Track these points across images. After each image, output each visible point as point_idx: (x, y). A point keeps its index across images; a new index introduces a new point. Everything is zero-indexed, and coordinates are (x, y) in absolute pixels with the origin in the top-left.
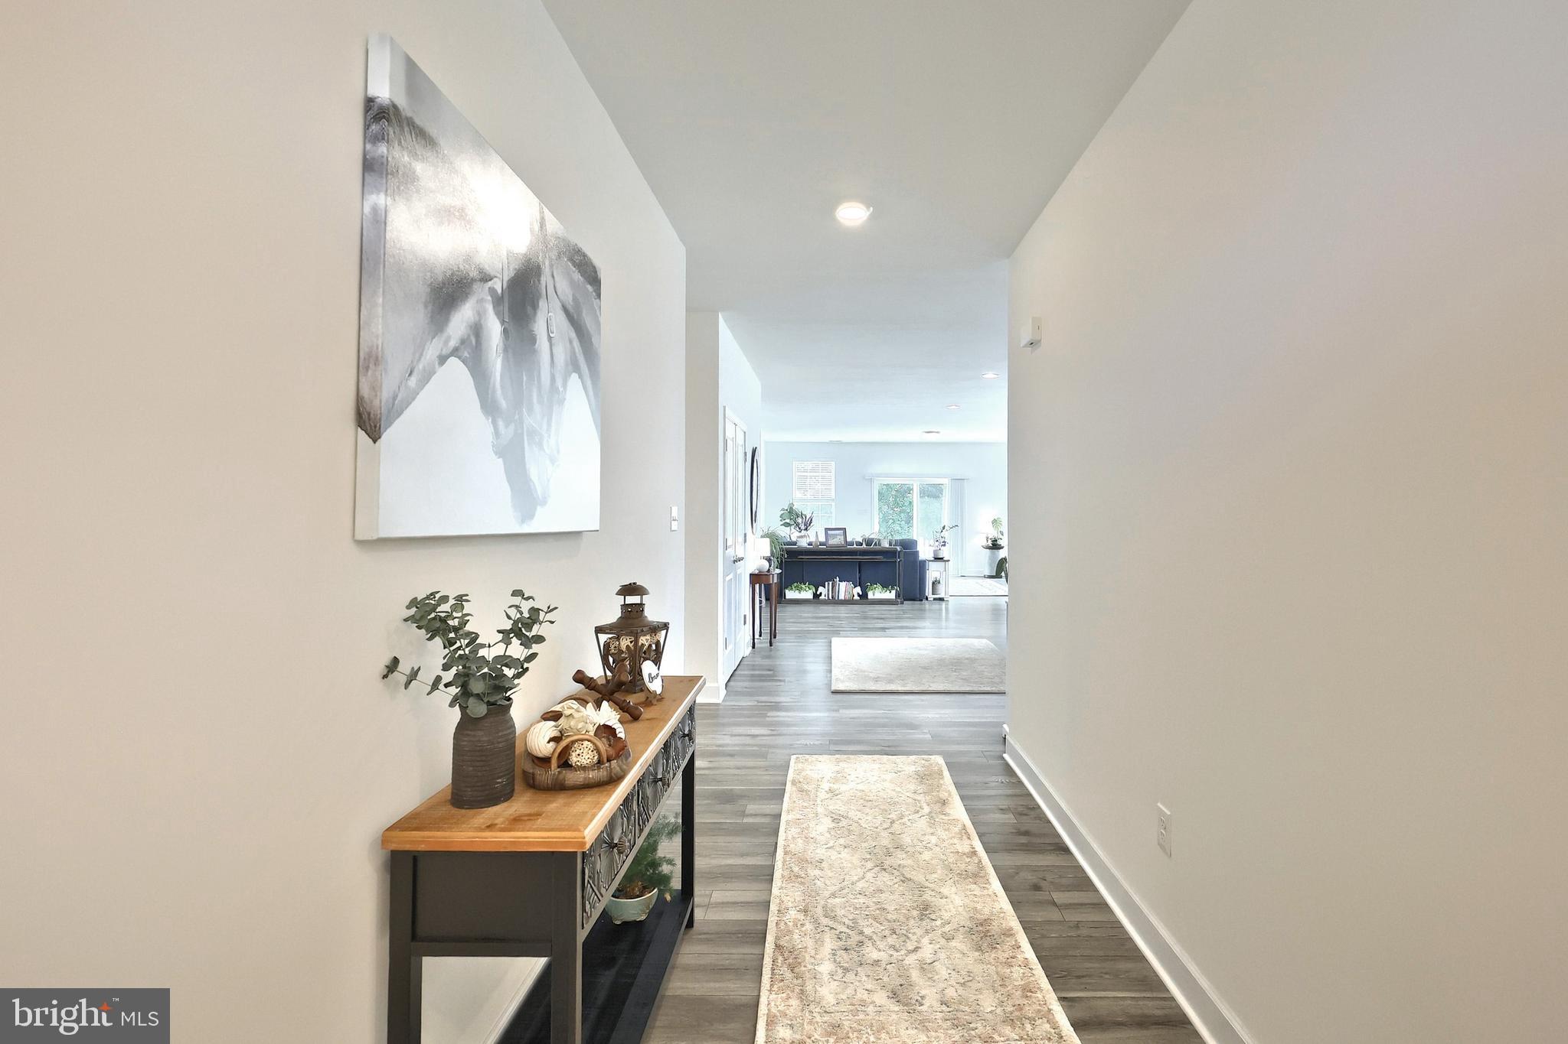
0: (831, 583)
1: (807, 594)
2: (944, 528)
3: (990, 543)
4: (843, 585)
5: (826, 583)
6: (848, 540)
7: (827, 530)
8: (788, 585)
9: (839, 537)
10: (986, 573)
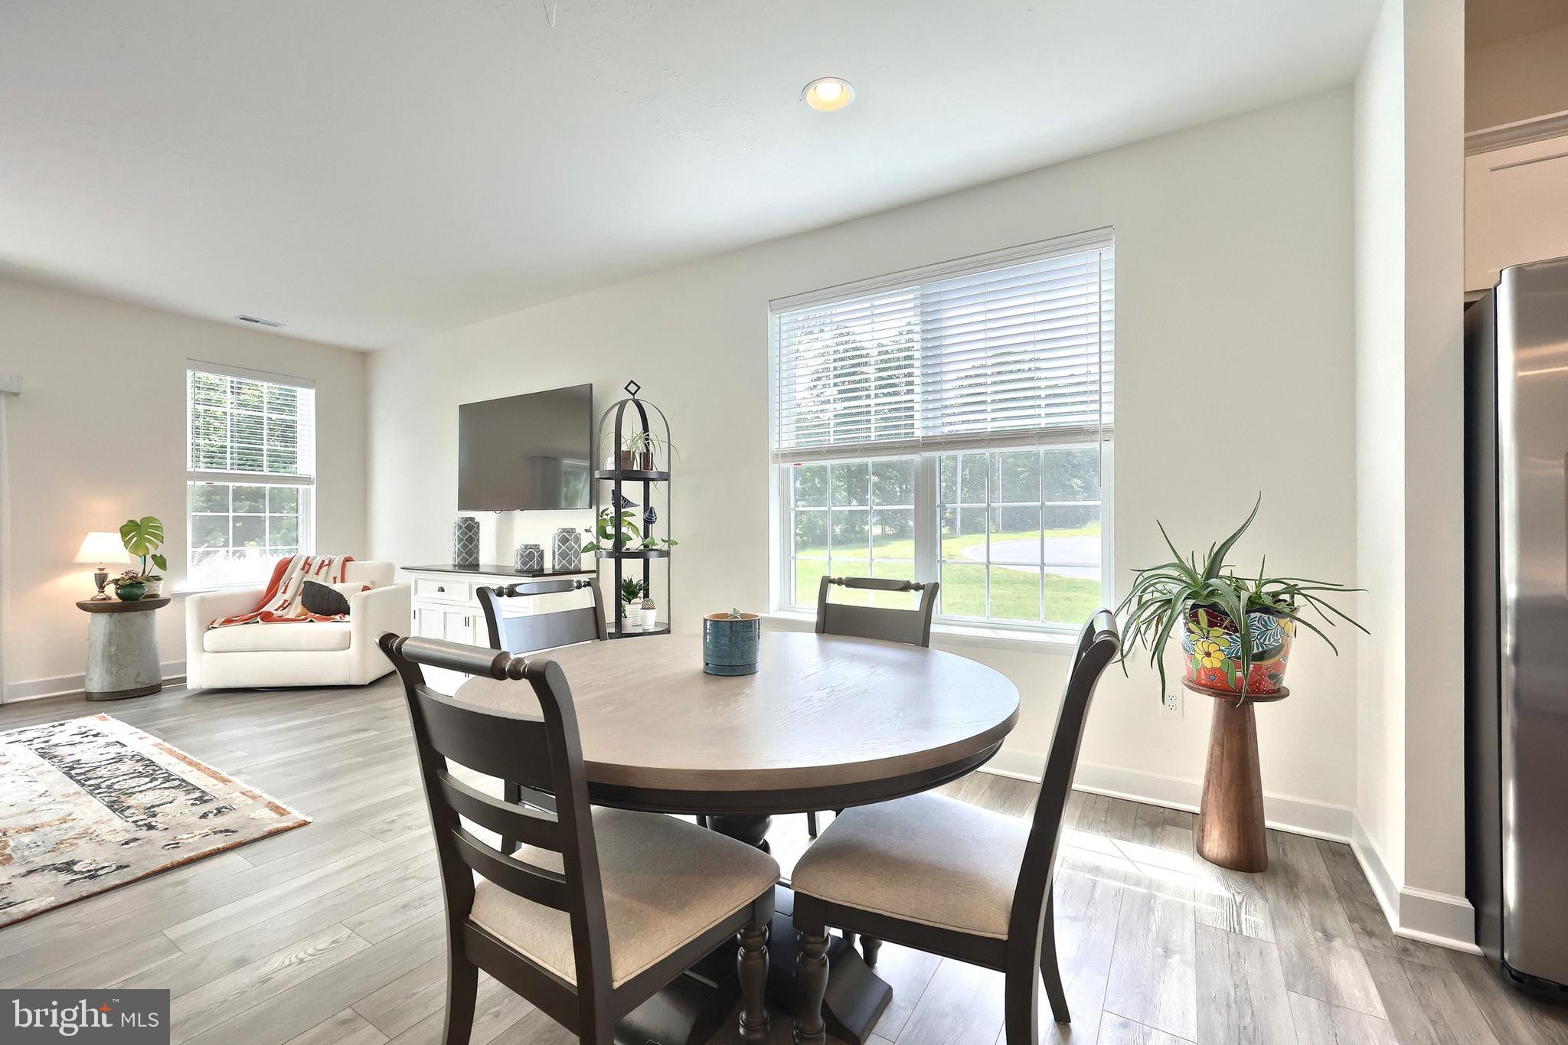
3: (112, 593)
10: (97, 683)
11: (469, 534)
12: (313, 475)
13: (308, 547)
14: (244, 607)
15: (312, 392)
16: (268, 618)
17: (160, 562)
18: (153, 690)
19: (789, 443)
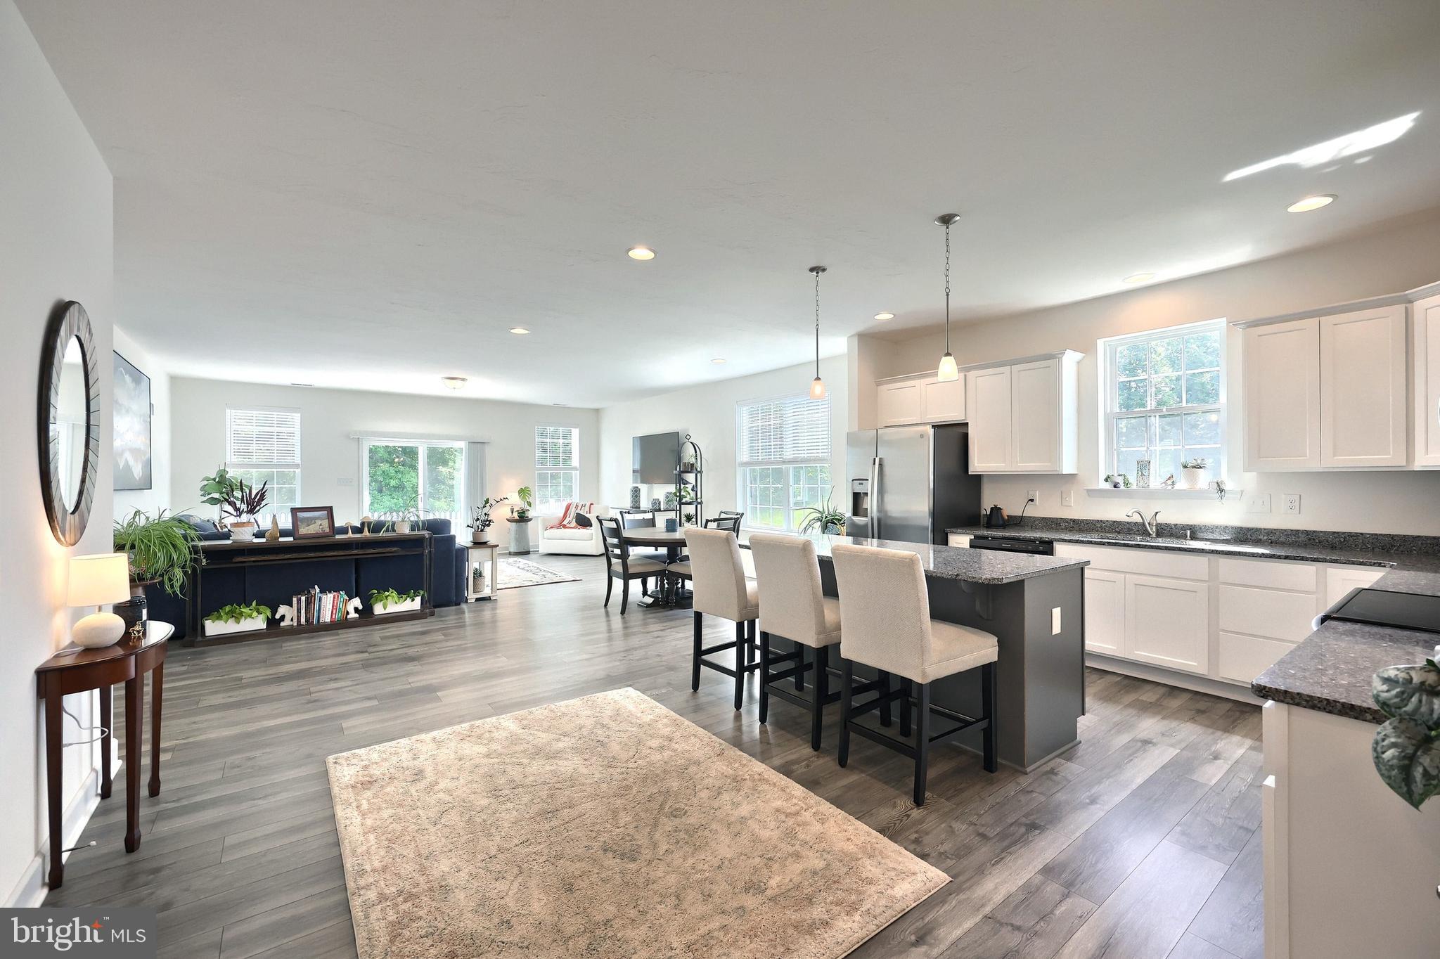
0: (303, 598)
1: (256, 622)
2: (487, 501)
3: (516, 515)
4: (328, 600)
5: (295, 600)
6: (337, 525)
7: (294, 511)
8: (212, 610)
9: (319, 522)
10: (512, 550)
11: (636, 492)
12: (578, 467)
13: (576, 499)
14: (556, 522)
15: (578, 430)
16: (564, 526)
17: (529, 504)
18: (527, 553)
19: (745, 457)
